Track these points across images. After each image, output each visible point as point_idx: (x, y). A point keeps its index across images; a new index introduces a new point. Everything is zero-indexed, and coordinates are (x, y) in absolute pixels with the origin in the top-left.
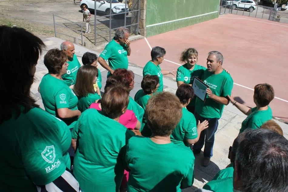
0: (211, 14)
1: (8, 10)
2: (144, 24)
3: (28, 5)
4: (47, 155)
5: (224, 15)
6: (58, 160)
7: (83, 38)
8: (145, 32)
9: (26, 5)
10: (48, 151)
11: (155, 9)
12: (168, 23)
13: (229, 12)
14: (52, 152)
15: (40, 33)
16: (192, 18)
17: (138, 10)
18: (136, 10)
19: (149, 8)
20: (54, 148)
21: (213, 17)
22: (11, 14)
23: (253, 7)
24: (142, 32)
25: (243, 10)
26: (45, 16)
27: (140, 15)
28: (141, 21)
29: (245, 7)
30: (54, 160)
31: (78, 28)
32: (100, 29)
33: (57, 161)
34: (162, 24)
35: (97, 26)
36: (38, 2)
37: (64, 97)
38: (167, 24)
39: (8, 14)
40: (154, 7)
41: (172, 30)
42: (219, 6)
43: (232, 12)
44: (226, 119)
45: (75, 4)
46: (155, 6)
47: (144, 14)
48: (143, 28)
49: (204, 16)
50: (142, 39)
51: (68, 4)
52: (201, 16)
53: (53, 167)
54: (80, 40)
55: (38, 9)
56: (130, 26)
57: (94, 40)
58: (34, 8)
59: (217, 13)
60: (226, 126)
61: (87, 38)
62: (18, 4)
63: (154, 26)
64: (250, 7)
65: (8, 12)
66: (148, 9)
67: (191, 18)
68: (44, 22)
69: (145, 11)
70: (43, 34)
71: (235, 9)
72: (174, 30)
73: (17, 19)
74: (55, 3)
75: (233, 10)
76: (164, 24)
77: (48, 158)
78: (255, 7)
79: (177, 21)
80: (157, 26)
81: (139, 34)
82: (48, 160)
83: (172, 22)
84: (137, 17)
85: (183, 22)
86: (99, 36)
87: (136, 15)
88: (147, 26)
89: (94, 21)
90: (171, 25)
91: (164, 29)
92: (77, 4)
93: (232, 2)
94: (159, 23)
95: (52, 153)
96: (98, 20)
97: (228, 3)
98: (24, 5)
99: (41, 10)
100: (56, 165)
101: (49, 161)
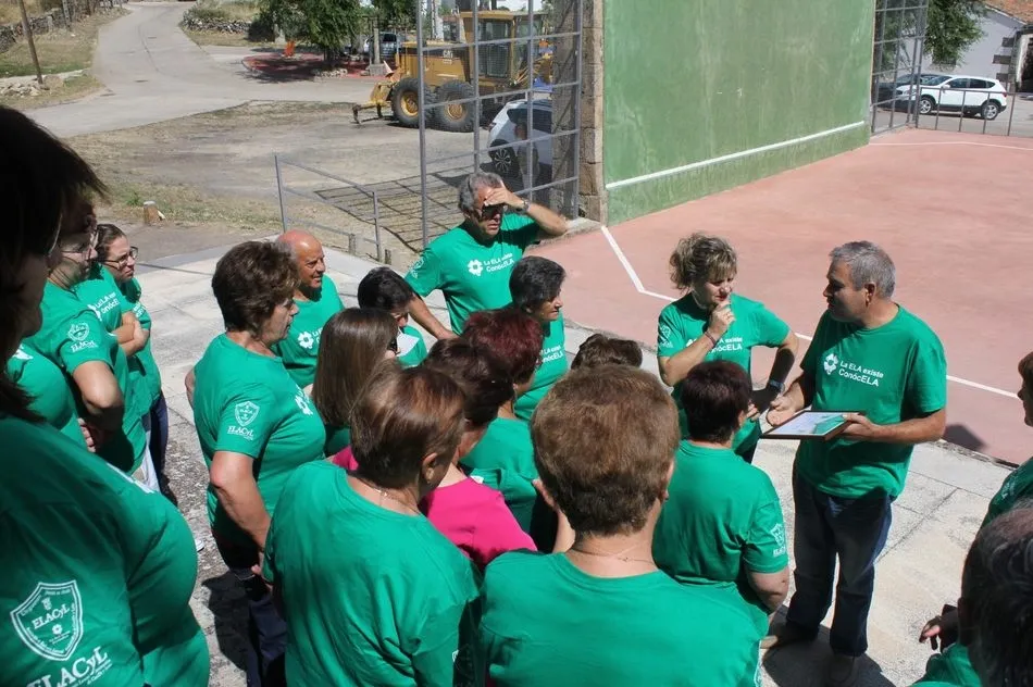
0: (839, 133)
1: (135, 158)
2: (599, 180)
3: (200, 138)
4: (38, 623)
5: (888, 135)
6: (96, 650)
7: (381, 237)
8: (603, 207)
9: (194, 139)
10: (47, 603)
11: (634, 124)
12: (683, 172)
13: (907, 121)
14: (64, 610)
15: (234, 225)
16: (771, 151)
17: (573, 132)
18: (568, 132)
19: (613, 122)
20: (77, 593)
21: (848, 142)
22: (141, 170)
23: (996, 103)
24: (592, 208)
25: (959, 113)
26: (257, 170)
27: (583, 146)
28: (586, 168)
29: (966, 104)
30: (72, 645)
31: (366, 203)
32: (442, 205)
33: (90, 654)
34: (662, 177)
35: (434, 196)
36: (233, 127)
37: (249, 416)
38: (679, 174)
39: (134, 170)
40: (630, 117)
41: (700, 197)
42: (867, 103)
43: (916, 123)
44: (912, 506)
45: (360, 126)
46: (635, 113)
47: (596, 142)
48: (594, 191)
49: (815, 139)
50: (591, 230)
51: (335, 127)
52: (804, 143)
53: (67, 680)
54: (371, 241)
55: (233, 149)
56: (548, 188)
57: (421, 242)
58: (219, 146)
59: (861, 127)
60: (917, 534)
61: (396, 235)
62: (167, 136)
63: (635, 185)
64: (985, 103)
65: (133, 161)
66: (609, 127)
67: (766, 152)
68: (249, 188)
69: (599, 135)
70: (243, 228)
71: (929, 114)
72: (709, 194)
73: (161, 183)
74: (288, 126)
75: (920, 116)
76: (671, 176)
77: (47, 635)
78: (1003, 101)
79: (715, 165)
80: (643, 182)
81: (582, 214)
82: (42, 645)
83: (697, 169)
84: (570, 155)
85: (737, 164)
86: (440, 229)
87: (567, 147)
88: (608, 186)
89: (419, 180)
90: (694, 178)
91: (672, 197)
92: (364, 126)
93: (915, 87)
94: (653, 172)
95: (68, 616)
96: (435, 175)
97: (901, 93)
98: (186, 138)
99: (242, 151)
100: (81, 671)
101: (48, 650)
